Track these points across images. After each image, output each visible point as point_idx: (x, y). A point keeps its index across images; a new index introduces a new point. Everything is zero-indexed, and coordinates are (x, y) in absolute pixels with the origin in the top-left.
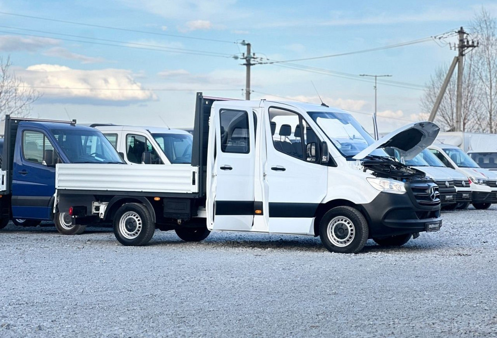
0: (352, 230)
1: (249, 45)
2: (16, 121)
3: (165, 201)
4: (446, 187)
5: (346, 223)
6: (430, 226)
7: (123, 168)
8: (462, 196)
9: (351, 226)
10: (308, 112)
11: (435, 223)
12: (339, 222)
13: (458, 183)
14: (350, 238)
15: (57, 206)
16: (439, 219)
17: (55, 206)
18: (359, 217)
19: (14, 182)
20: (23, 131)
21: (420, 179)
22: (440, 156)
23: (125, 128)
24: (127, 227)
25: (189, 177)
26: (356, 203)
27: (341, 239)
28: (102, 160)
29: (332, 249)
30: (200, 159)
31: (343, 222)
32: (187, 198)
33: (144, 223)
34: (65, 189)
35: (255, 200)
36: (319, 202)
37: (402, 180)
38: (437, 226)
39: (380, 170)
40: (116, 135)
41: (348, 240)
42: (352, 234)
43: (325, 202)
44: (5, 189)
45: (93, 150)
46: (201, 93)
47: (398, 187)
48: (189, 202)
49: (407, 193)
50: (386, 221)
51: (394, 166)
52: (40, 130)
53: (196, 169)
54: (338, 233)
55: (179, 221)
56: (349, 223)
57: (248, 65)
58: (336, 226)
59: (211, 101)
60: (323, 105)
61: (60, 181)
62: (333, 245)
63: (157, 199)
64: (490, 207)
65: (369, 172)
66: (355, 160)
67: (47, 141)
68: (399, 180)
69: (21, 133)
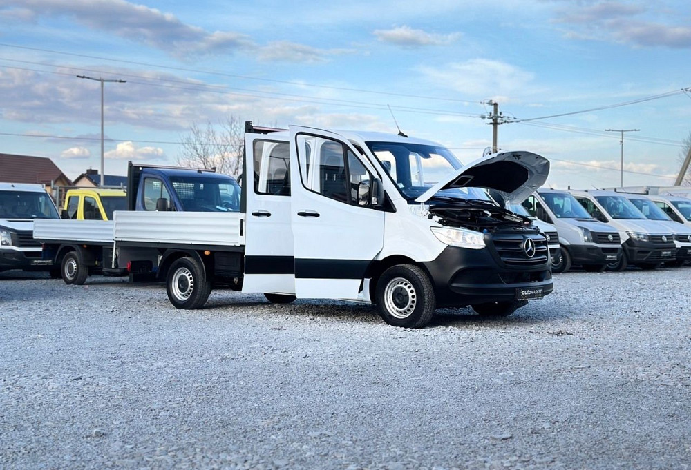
0: (413, 296)
1: (496, 105)
2: (141, 169)
3: (215, 255)
5: (406, 287)
6: (524, 293)
7: (174, 216)
8: (687, 251)
9: (412, 292)
10: (366, 143)
11: (532, 289)
12: (398, 286)
14: (411, 307)
15: (115, 259)
16: (545, 282)
17: (113, 260)
18: (421, 280)
20: (145, 179)
21: (512, 229)
24: (179, 287)
26: (417, 259)
27: (400, 308)
29: (391, 321)
31: (403, 286)
32: (237, 253)
33: (195, 282)
34: (122, 241)
36: (371, 259)
37: (481, 231)
38: (537, 292)
39: (454, 217)
41: (409, 310)
42: (413, 302)
43: (380, 258)
46: (251, 122)
47: (475, 240)
48: (239, 257)
49: (486, 247)
50: (454, 285)
51: (490, 212)
52: (158, 177)
53: (244, 216)
54: (397, 300)
55: (236, 280)
56: (409, 287)
57: (495, 124)
58: (395, 291)
60: (401, 134)
62: (391, 316)
63: (207, 253)
65: (436, 218)
66: (419, 203)
68: (476, 230)
69: (143, 181)
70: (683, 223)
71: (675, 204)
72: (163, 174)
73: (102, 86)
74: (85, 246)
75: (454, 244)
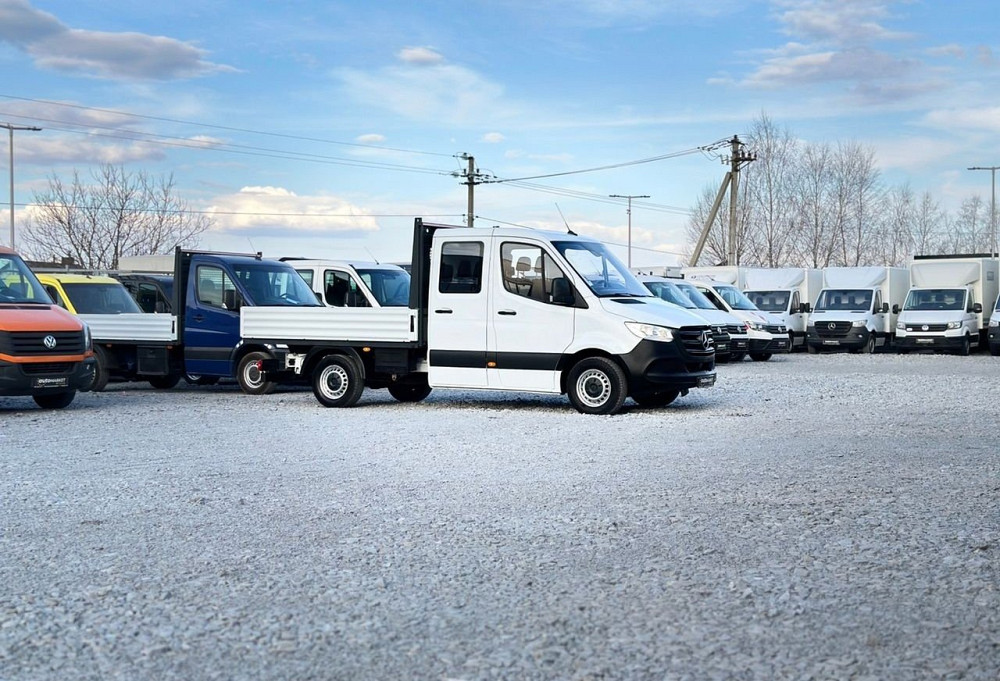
0: (607, 386)
1: (471, 159)
2: (188, 255)
3: (376, 352)
4: (718, 334)
5: (599, 378)
6: (703, 381)
8: (737, 344)
9: (605, 382)
10: (552, 242)
11: (707, 377)
12: (591, 377)
13: (732, 329)
14: (605, 395)
16: (712, 372)
18: (616, 371)
19: (187, 329)
20: (197, 267)
22: (710, 296)
23: (323, 263)
24: (329, 385)
25: (407, 323)
26: (613, 351)
27: (594, 397)
28: (295, 302)
29: (583, 409)
30: (420, 301)
31: (596, 377)
32: (404, 349)
33: (351, 380)
34: (252, 338)
35: (489, 350)
38: (710, 380)
40: (312, 271)
41: (602, 399)
42: (607, 391)
43: (574, 352)
44: (176, 339)
45: (283, 291)
46: (420, 219)
47: (663, 334)
48: (406, 354)
49: (673, 341)
50: (649, 374)
52: (218, 265)
53: (415, 312)
54: (590, 390)
55: (394, 377)
56: (603, 378)
57: (471, 184)
58: (588, 382)
59: (433, 229)
60: (570, 232)
61: (245, 327)
62: (584, 405)
63: (366, 349)
64: (771, 358)
67: (227, 279)
69: (195, 268)
70: (727, 311)
71: (716, 288)
72: (223, 262)
73: (11, 136)
74: (109, 346)
75: (647, 338)
